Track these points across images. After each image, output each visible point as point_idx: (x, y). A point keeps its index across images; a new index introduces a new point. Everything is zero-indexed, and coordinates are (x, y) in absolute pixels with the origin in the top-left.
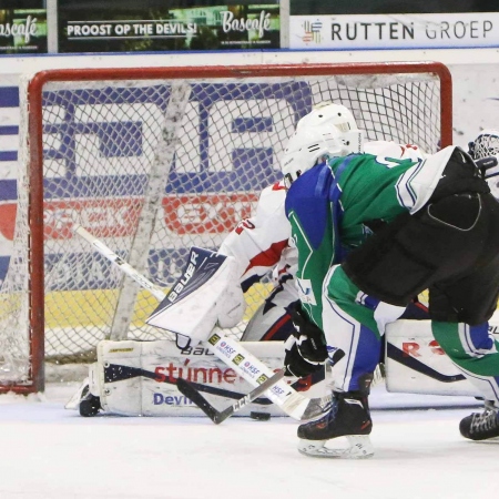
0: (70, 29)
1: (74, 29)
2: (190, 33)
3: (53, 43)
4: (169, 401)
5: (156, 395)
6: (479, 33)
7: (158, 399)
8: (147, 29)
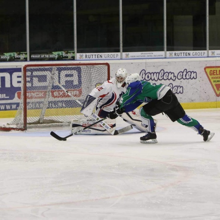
0: (32, 56)
1: (33, 56)
2: (56, 57)
3: (28, 59)
8: (48, 56)
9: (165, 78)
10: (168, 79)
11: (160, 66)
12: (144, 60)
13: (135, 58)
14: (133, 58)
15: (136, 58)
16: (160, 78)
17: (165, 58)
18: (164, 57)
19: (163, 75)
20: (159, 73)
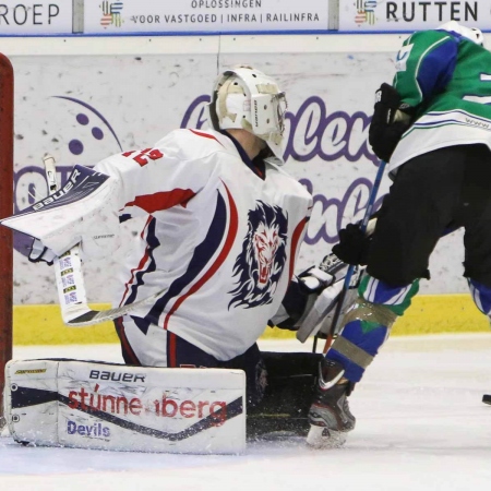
4: (82, 430)
5: (70, 423)
6: (43, 18)
7: (73, 428)
9: (329, 147)
10: (344, 152)
11: (302, 76)
12: (210, 45)
13: (154, 27)
14: (147, 27)
15: (162, 26)
16: (300, 147)
17: (334, 31)
18: (323, 24)
19: (319, 133)
20: (295, 120)
